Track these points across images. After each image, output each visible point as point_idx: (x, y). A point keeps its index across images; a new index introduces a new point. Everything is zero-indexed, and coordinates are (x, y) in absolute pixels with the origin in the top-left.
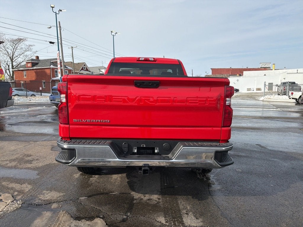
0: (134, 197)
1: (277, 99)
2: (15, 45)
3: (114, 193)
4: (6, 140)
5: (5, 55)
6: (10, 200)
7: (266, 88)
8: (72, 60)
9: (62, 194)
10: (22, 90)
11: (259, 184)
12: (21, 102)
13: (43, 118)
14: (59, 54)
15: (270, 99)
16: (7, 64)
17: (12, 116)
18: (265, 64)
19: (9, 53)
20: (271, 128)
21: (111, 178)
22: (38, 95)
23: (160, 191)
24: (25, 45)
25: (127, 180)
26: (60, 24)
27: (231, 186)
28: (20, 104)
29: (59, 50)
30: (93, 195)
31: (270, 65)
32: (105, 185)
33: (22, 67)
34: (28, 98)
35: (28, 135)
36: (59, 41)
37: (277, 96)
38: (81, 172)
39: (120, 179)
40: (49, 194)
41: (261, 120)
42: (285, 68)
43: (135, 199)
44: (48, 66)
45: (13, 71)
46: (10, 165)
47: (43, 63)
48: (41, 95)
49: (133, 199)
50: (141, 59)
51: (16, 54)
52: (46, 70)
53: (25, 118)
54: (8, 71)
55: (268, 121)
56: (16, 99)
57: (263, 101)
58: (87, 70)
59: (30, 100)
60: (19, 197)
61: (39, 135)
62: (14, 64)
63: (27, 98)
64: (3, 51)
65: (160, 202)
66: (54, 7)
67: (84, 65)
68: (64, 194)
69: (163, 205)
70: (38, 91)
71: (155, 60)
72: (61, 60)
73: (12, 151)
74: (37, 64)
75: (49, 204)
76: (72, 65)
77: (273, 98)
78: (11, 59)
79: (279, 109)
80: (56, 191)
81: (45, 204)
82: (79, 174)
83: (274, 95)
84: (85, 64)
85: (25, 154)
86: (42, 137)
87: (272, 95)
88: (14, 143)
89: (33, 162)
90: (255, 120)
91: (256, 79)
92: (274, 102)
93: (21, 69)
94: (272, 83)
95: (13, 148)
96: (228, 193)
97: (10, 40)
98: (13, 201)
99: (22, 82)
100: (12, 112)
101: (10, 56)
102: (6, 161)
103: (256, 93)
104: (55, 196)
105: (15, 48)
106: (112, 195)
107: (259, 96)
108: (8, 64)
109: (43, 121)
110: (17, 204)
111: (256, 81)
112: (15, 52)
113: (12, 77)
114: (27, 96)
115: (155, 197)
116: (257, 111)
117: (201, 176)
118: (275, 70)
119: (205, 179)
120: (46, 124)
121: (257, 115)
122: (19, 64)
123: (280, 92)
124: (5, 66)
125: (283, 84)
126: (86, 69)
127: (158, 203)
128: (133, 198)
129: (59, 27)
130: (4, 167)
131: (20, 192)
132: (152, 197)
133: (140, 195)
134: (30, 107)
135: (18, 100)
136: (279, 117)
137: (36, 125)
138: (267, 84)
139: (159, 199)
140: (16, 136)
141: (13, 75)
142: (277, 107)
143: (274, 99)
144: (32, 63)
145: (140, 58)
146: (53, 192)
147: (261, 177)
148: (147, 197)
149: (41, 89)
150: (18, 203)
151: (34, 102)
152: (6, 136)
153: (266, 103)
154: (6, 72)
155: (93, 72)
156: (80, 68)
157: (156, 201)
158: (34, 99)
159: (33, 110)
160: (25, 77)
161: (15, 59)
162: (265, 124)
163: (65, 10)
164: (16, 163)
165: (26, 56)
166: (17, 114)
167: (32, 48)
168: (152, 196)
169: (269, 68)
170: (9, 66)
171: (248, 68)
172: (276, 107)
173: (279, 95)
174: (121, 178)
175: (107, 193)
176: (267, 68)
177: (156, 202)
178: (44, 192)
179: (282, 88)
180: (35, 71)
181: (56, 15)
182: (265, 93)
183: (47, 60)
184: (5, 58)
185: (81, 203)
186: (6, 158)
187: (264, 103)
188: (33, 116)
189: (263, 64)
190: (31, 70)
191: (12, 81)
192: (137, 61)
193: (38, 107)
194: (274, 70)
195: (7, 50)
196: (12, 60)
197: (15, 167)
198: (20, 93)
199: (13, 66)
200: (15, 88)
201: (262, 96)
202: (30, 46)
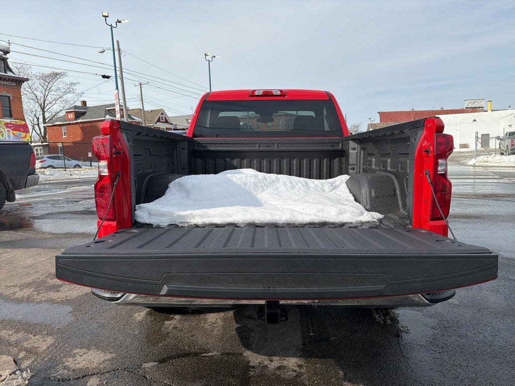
0: (249, 362)
1: (499, 163)
2: (48, 83)
3: (210, 354)
4: (20, 247)
5: (32, 101)
6: (8, 371)
7: (478, 142)
8: (141, 105)
9: (109, 356)
10: (58, 158)
11: (498, 331)
12: (56, 179)
13: (88, 206)
14: (117, 95)
15: (487, 162)
16: (35, 115)
17: (37, 203)
18: (474, 101)
19: (39, 98)
20: (500, 215)
21: (205, 320)
22: (86, 166)
23: (302, 348)
24: (63, 83)
25: (236, 326)
26: (118, 45)
27: (443, 335)
28: (54, 181)
29: (117, 88)
30: (169, 358)
31: (483, 104)
32: (193, 336)
33: (59, 119)
34: (67, 172)
35: (60, 236)
36: (118, 73)
37: (499, 157)
38: (149, 309)
39: (222, 323)
40: (85, 356)
41: (478, 200)
42: (510, 107)
43: (253, 367)
44: (102, 117)
45: (44, 127)
46: (20, 294)
47: (93, 111)
48: (91, 166)
49: (247, 367)
50: (256, 93)
51: (49, 98)
52: (98, 123)
53: (59, 206)
54: (36, 127)
55: (491, 202)
56: (48, 173)
57: (474, 166)
58: (166, 122)
59: (71, 175)
60: (26, 363)
61: (79, 237)
62: (47, 115)
63: (65, 170)
64: (29, 94)
65: (303, 374)
66: (108, 16)
67: (162, 114)
68: (114, 355)
69: (309, 380)
70: (86, 159)
71: (283, 93)
72: (122, 106)
73: (28, 267)
74: (84, 113)
75: (83, 377)
76: (141, 113)
77: (492, 160)
78: (41, 107)
79: (506, 180)
80: (98, 348)
81: (74, 379)
82: (145, 312)
83: (494, 155)
84: (163, 111)
85: (50, 274)
86: (82, 241)
87: (490, 155)
88: (34, 251)
89: (62, 289)
90: (466, 201)
91: (459, 128)
92: (495, 167)
93: (58, 123)
94: (488, 135)
95: (29, 261)
96: (440, 353)
97: (40, 76)
98: (14, 373)
99: (60, 145)
100: (39, 195)
101: (40, 103)
102: (14, 286)
103: (460, 152)
104: (96, 361)
105: (48, 88)
106: (207, 358)
107: (466, 157)
108: (37, 116)
109: (89, 211)
110: (23, 378)
111: (459, 131)
112: (47, 96)
113: (44, 137)
114: (66, 168)
115: (292, 362)
116: (466, 185)
117: (381, 314)
118: (492, 111)
119: (389, 322)
120: (93, 216)
121: (468, 192)
122: (54, 116)
123: (505, 150)
124: (32, 120)
125: (509, 135)
126: (164, 121)
127: (299, 375)
128: (248, 365)
129: (117, 50)
130: (8, 299)
131: (31, 351)
132: (285, 363)
133: (263, 357)
134: (70, 187)
135: (51, 175)
136: (509, 194)
137: (75, 218)
138: (480, 136)
139: (300, 366)
140: (39, 239)
141: (45, 133)
142: (503, 176)
143: (494, 163)
144: (76, 113)
145: (255, 90)
146: (92, 351)
147: (500, 316)
148: (276, 362)
149: (90, 155)
150: (24, 375)
151: (78, 177)
152: (22, 240)
153: (481, 169)
154: (34, 129)
155: (176, 125)
156: (156, 118)
157: (293, 371)
158: (77, 172)
159: (74, 192)
160: (64, 137)
161: (48, 107)
162: (487, 207)
163: (127, 21)
164: (32, 290)
165: (66, 101)
166: (45, 199)
167: (75, 87)
168: (285, 360)
169: (481, 107)
170: (38, 119)
171: (444, 109)
172: (499, 176)
173: (502, 154)
174: (224, 320)
175: (196, 354)
176: (477, 108)
177: (295, 374)
178: (75, 352)
179: (508, 142)
180: (81, 125)
181: (112, 29)
182: (477, 151)
183: (100, 106)
184: (31, 106)
185: (145, 377)
186: (15, 282)
187: (476, 170)
188: (72, 202)
189: (470, 101)
190: (73, 124)
191: (44, 144)
192: (250, 96)
193: (83, 186)
194: (489, 111)
195: (35, 92)
196: (43, 109)
197: (28, 300)
198: (56, 162)
199: (44, 119)
200: (49, 155)
201: (471, 157)
202: (72, 84)
